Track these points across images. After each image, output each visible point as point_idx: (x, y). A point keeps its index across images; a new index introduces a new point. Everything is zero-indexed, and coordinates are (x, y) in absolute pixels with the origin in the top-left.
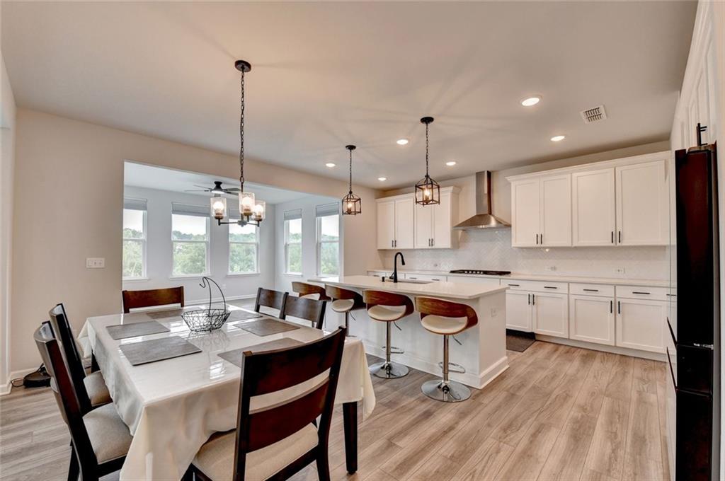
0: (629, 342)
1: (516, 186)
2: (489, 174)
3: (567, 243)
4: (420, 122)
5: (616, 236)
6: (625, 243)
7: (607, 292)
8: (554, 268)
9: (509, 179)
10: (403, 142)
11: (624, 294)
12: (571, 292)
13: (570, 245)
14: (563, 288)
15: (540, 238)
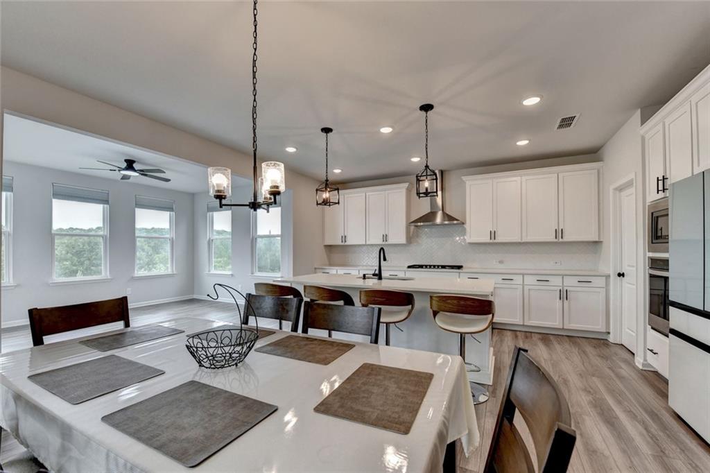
0: (575, 325)
1: (470, 185)
2: (442, 172)
3: (516, 239)
4: (418, 110)
5: (559, 233)
6: (566, 239)
7: (556, 282)
8: (501, 262)
9: (464, 178)
10: (386, 130)
11: (570, 283)
12: (525, 283)
13: (520, 241)
14: (518, 280)
15: (493, 235)
